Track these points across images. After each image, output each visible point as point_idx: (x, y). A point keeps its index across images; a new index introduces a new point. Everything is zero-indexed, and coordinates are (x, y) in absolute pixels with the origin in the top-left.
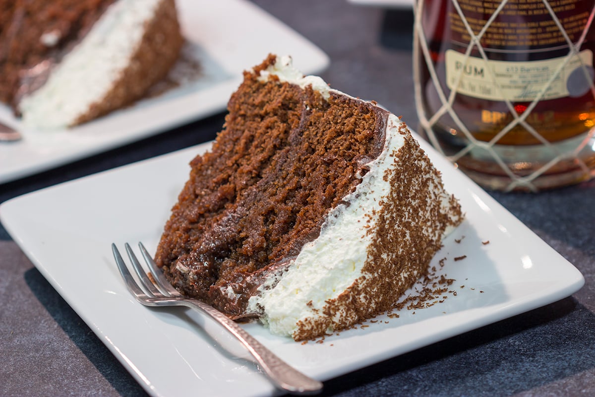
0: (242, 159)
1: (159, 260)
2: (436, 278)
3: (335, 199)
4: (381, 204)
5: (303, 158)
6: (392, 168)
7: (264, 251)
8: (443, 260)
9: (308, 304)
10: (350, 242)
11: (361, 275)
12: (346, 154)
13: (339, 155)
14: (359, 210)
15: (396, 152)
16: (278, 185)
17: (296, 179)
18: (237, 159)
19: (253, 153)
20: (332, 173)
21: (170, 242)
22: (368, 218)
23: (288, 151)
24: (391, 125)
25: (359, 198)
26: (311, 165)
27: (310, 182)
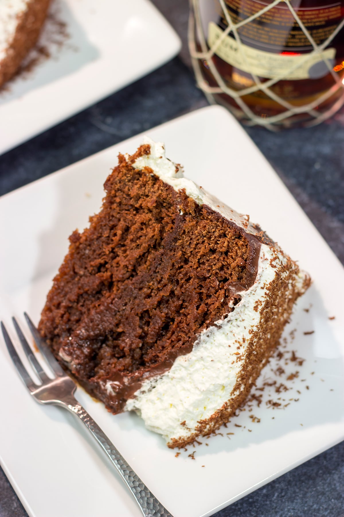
0: (118, 248)
1: (43, 332)
3: (208, 322)
4: (250, 332)
5: (177, 265)
6: (263, 299)
7: (140, 349)
8: (293, 331)
10: (221, 365)
11: (230, 398)
12: (219, 275)
13: (212, 274)
14: (230, 334)
15: (267, 285)
16: (153, 287)
17: (170, 287)
18: (114, 247)
19: (129, 247)
20: (204, 290)
21: (53, 320)
22: (238, 345)
23: (162, 254)
24: (263, 257)
25: (230, 322)
26: (185, 275)
27: (183, 293)
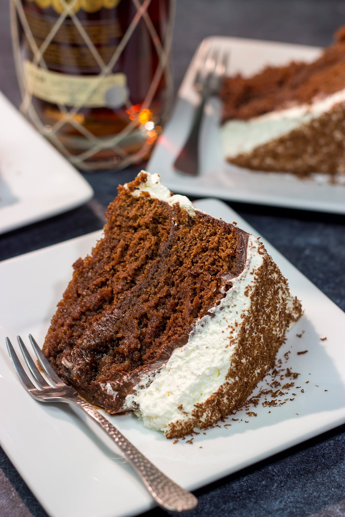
0: (118, 265)
1: (47, 351)
2: (283, 370)
3: (202, 311)
4: (242, 316)
5: (172, 269)
6: (252, 285)
7: (138, 351)
8: (287, 353)
9: (179, 408)
10: (215, 350)
11: (225, 382)
12: (211, 269)
13: (204, 269)
14: (223, 321)
15: (256, 270)
16: (150, 292)
17: (166, 288)
18: (114, 264)
19: (128, 261)
20: (198, 286)
21: (56, 337)
22: (231, 330)
23: (159, 262)
24: (251, 246)
25: (223, 310)
26: (180, 276)
27: (178, 292)
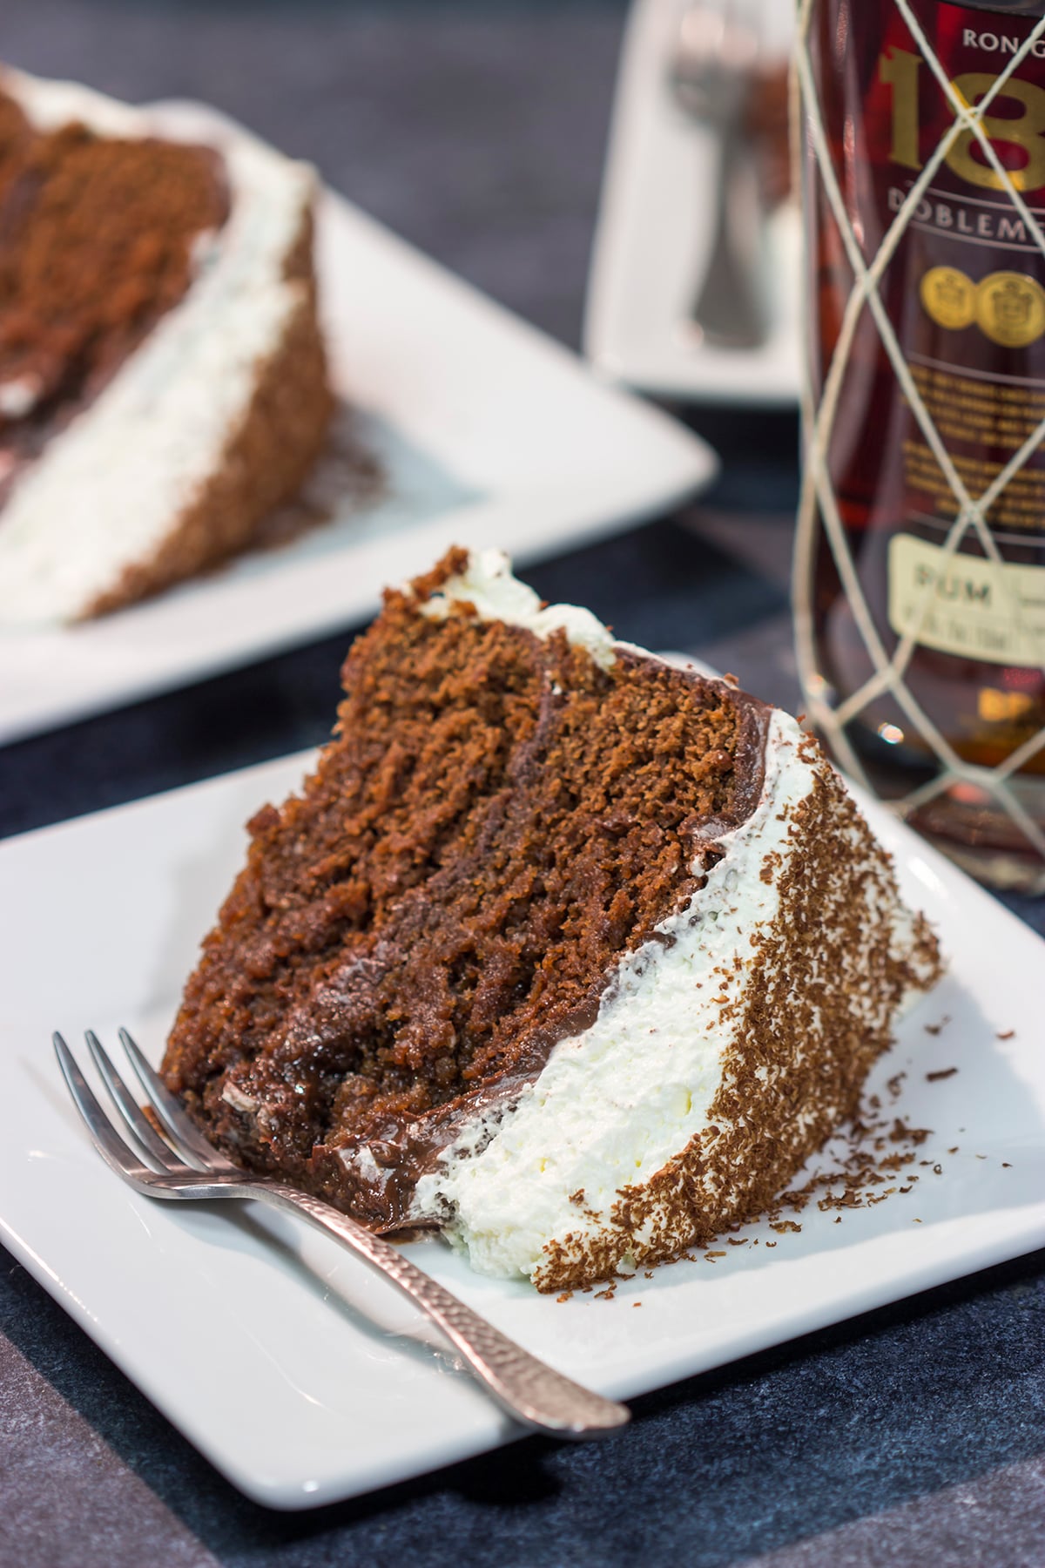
0: (386, 817)
1: (174, 1073)
2: (882, 1125)
3: (637, 928)
4: (755, 941)
5: (548, 818)
6: (784, 849)
7: (451, 1057)
8: (896, 1078)
9: (572, 1199)
10: (677, 1038)
11: (707, 1125)
12: (663, 811)
13: (643, 814)
14: (698, 955)
15: (793, 808)
16: (484, 888)
17: (531, 872)
18: (374, 816)
19: (416, 803)
20: (625, 859)
21: (203, 1031)
22: (722, 979)
23: (507, 800)
24: (777, 739)
25: (699, 924)
26: (571, 837)
27: (567, 881)
